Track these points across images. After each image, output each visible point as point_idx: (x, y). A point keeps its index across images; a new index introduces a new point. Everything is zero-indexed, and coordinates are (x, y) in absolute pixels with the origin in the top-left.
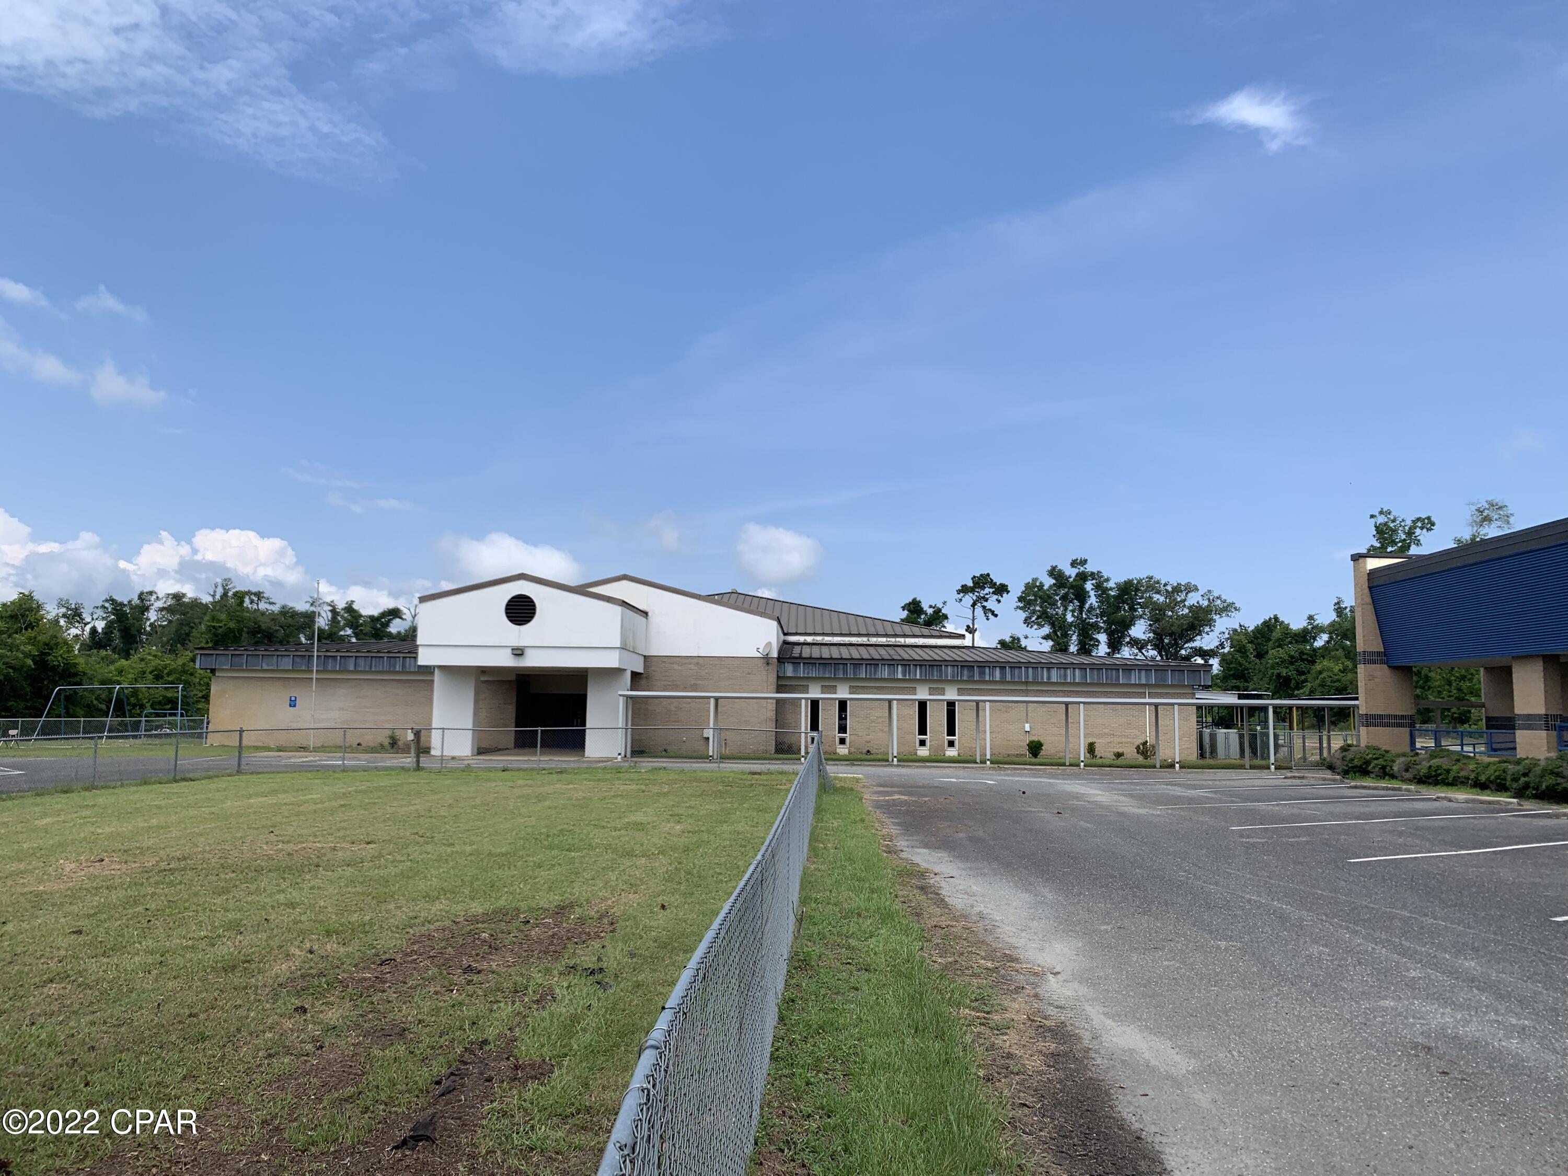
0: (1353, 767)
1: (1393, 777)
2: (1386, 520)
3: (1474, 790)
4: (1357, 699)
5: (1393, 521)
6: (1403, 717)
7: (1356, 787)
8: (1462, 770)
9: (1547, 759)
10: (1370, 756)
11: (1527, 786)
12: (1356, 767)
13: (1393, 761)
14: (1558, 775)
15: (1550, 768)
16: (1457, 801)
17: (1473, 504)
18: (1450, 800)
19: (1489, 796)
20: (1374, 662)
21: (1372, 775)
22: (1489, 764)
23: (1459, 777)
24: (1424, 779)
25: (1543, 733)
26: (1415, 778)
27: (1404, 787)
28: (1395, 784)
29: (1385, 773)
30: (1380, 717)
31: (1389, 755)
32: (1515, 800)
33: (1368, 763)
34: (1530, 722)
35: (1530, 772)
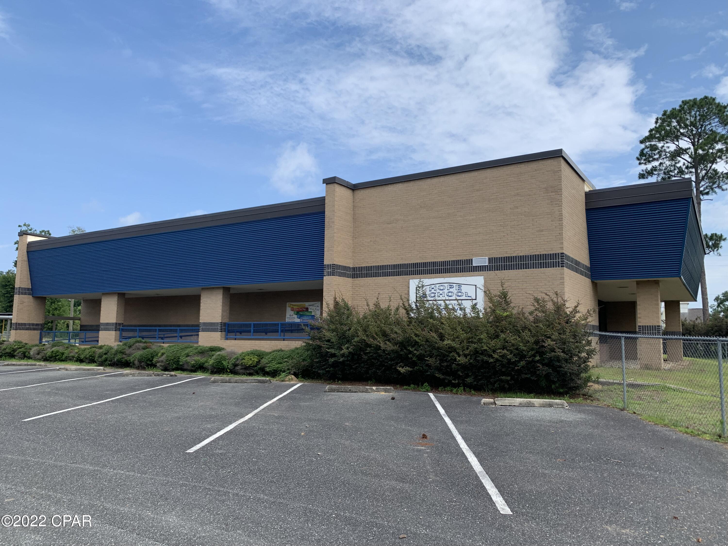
0: (5, 354)
1: (29, 358)
2: (27, 229)
3: (76, 363)
4: (11, 315)
5: (30, 230)
6: (37, 325)
7: (8, 365)
8: (71, 352)
9: (118, 345)
10: (16, 347)
11: (106, 360)
12: (7, 353)
13: (30, 349)
14: (123, 353)
15: (120, 350)
16: (71, 370)
17: (71, 227)
18: (67, 370)
19: (85, 366)
20: (25, 294)
21: (16, 358)
22: (85, 350)
23: (69, 357)
24: (48, 358)
25: (113, 333)
26: (42, 358)
27: (38, 363)
28: (30, 362)
29: (25, 356)
30: (24, 324)
31: (27, 346)
32: (102, 368)
33: (14, 350)
34: (107, 327)
35: (108, 352)
